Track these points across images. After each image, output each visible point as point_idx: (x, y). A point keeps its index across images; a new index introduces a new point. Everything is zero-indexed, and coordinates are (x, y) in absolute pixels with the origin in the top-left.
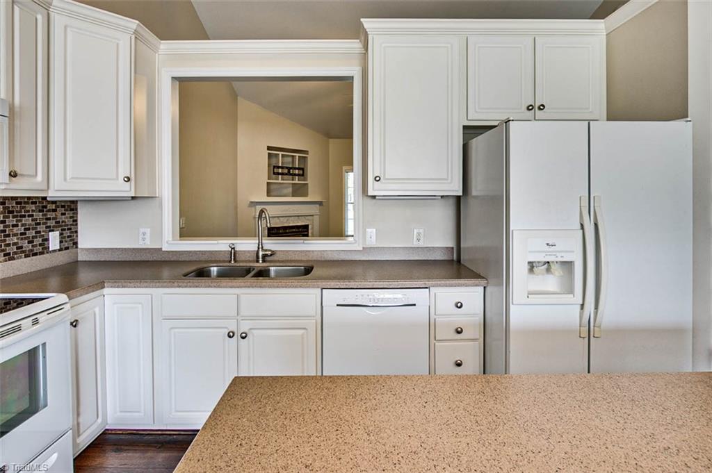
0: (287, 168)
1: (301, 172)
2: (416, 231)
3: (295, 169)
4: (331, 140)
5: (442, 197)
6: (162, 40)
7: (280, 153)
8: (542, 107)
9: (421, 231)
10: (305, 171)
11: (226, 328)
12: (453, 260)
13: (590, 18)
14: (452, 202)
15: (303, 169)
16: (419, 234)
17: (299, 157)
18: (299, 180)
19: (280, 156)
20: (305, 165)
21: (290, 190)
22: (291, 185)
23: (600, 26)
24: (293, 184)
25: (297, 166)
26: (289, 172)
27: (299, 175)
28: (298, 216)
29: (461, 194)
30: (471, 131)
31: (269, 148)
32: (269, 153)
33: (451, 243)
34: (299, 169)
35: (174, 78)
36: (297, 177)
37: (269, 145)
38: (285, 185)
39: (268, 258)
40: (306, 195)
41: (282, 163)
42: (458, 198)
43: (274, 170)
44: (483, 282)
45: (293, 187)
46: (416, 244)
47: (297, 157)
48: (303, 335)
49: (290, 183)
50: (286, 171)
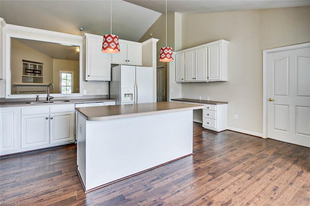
0: (32, 70)
1: (39, 72)
2: (98, 91)
3: (37, 71)
4: (54, 59)
5: (105, 81)
6: (7, 23)
7: (29, 63)
8: (129, 61)
9: (100, 90)
10: (41, 72)
11: (45, 117)
12: (108, 98)
13: (138, 42)
14: (108, 83)
15: (40, 71)
16: (99, 91)
17: (39, 65)
18: (38, 76)
19: (29, 65)
20: (41, 69)
21: (32, 80)
22: (33, 78)
23: (140, 44)
24: (34, 77)
25: (38, 70)
26: (34, 72)
27: (38, 73)
28: (38, 91)
29: (110, 80)
30: (113, 65)
31: (23, 61)
32: (23, 63)
33: (108, 94)
34: (38, 71)
35: (10, 37)
36: (37, 74)
37: (23, 59)
38: (29, 78)
39: (51, 99)
40: (42, 82)
41: (30, 68)
42: (109, 82)
43: (26, 71)
44: (116, 100)
45: (33, 79)
46: (98, 94)
47: (38, 66)
48: (70, 117)
49: (32, 77)
50: (32, 71)
